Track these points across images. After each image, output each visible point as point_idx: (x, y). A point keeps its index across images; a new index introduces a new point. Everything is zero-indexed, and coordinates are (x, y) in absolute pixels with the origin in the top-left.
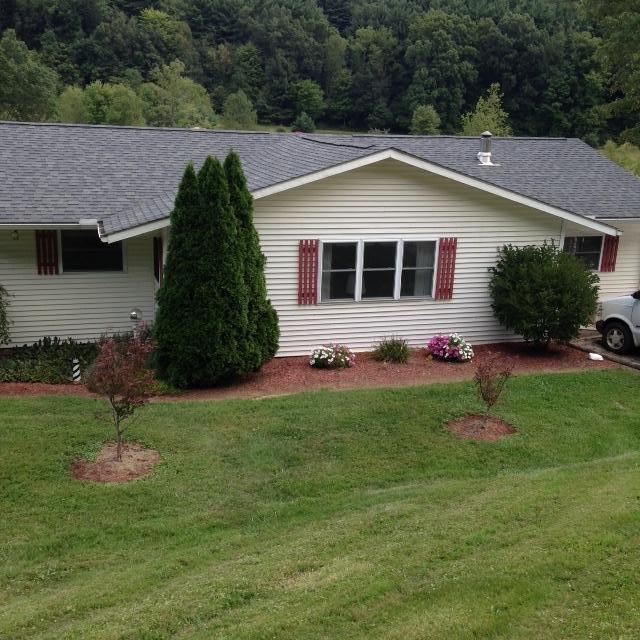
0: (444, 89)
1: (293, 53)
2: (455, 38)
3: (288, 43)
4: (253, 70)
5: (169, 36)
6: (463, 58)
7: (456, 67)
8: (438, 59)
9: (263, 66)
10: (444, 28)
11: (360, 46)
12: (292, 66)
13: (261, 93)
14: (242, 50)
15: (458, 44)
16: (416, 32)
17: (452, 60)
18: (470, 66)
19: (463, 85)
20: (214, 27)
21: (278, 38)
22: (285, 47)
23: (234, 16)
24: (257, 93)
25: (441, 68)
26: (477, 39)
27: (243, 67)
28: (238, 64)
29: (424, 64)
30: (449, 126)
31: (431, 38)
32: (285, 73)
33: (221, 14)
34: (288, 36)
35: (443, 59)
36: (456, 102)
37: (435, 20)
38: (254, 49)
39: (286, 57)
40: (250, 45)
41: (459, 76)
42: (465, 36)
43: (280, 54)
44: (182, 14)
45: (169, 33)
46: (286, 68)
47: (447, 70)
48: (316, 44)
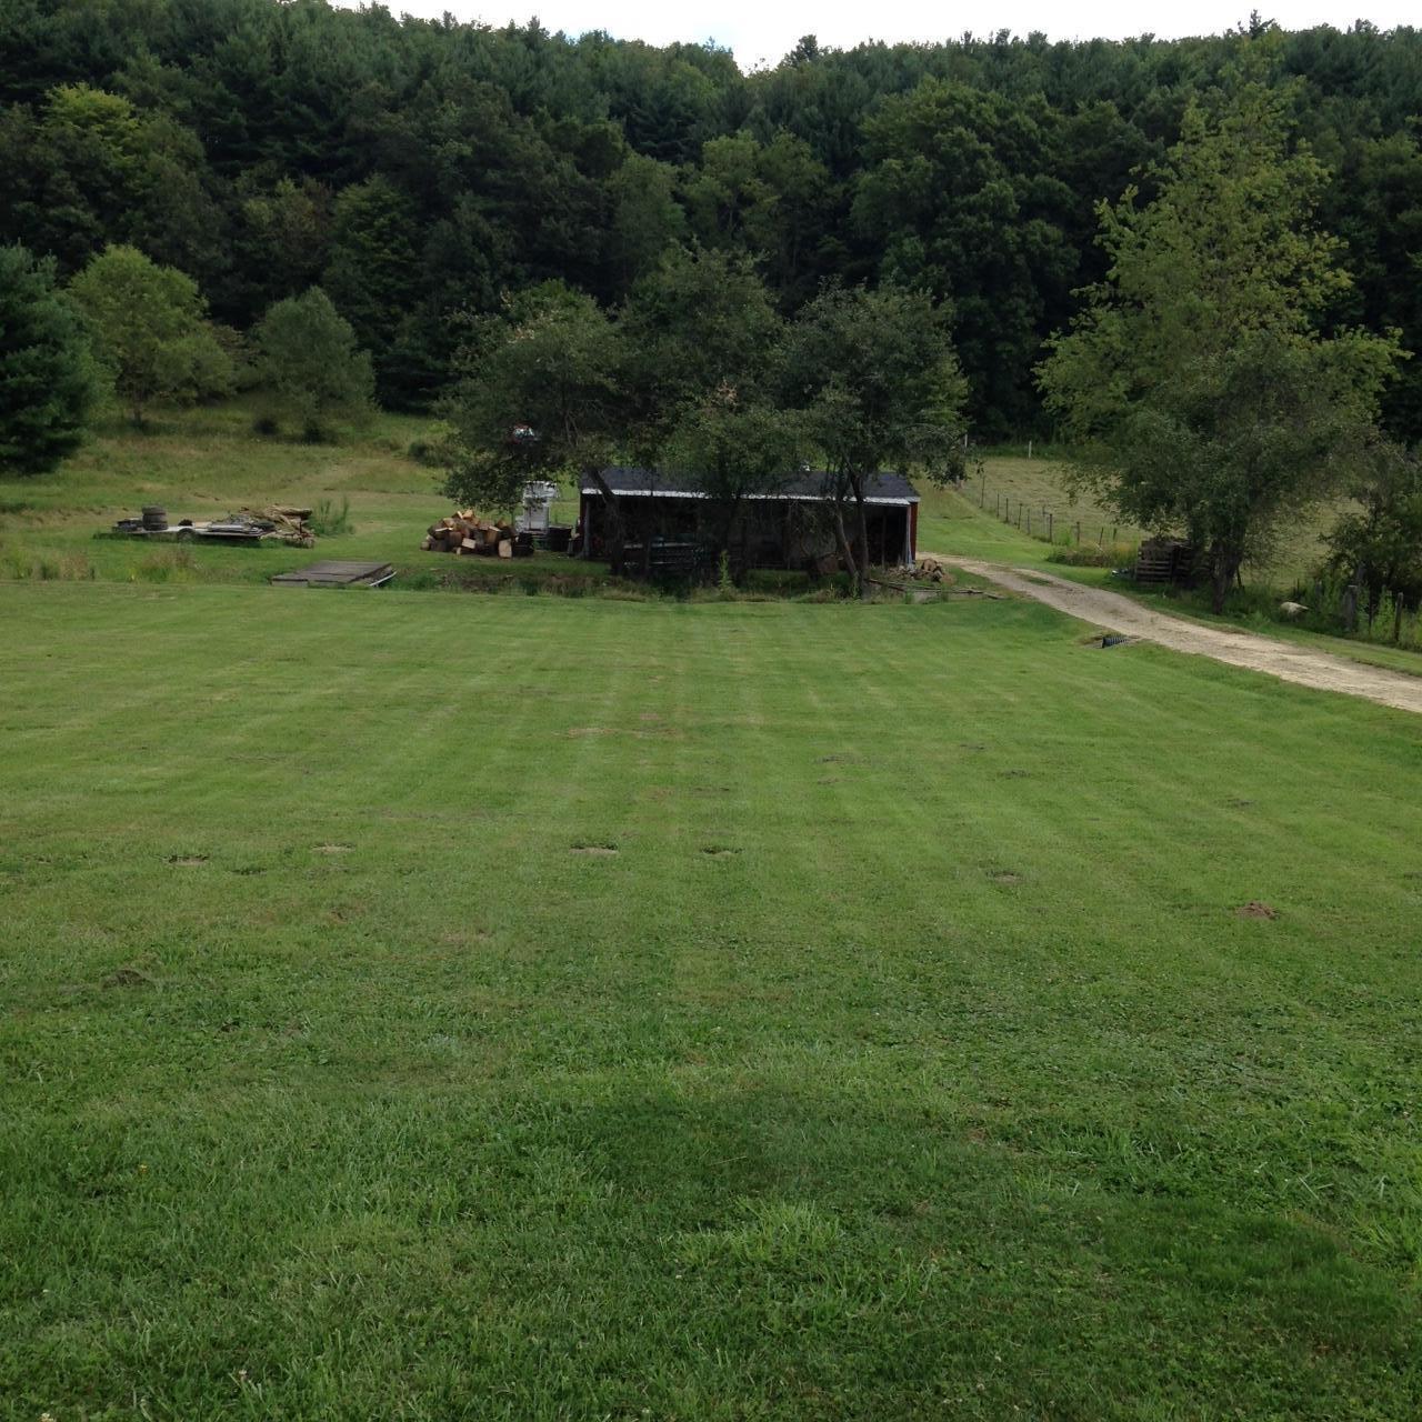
0: (976, 301)
1: (509, 205)
2: (1001, 153)
3: (493, 175)
4: (387, 253)
5: (129, 160)
6: (1030, 209)
7: (1010, 233)
8: (956, 212)
9: (417, 244)
10: (969, 124)
11: (716, 185)
12: (503, 240)
13: (408, 320)
14: (353, 197)
15: (1013, 171)
16: (883, 138)
17: (998, 212)
18: (1054, 232)
19: (1034, 292)
20: (278, 145)
21: (461, 159)
22: (482, 189)
23: (342, 112)
24: (396, 319)
25: (964, 239)
26: (1071, 161)
27: (356, 245)
28: (342, 238)
29: (910, 228)
30: (994, 413)
31: (931, 152)
32: (481, 259)
33: (304, 109)
34: (493, 156)
35: (971, 209)
36: (1016, 341)
37: (941, 104)
38: (390, 196)
39: (488, 214)
40: (376, 181)
41: (1020, 260)
42: (1035, 151)
43: (468, 207)
44: (181, 104)
45: (127, 150)
46: (485, 245)
47: (984, 242)
48: (581, 178)
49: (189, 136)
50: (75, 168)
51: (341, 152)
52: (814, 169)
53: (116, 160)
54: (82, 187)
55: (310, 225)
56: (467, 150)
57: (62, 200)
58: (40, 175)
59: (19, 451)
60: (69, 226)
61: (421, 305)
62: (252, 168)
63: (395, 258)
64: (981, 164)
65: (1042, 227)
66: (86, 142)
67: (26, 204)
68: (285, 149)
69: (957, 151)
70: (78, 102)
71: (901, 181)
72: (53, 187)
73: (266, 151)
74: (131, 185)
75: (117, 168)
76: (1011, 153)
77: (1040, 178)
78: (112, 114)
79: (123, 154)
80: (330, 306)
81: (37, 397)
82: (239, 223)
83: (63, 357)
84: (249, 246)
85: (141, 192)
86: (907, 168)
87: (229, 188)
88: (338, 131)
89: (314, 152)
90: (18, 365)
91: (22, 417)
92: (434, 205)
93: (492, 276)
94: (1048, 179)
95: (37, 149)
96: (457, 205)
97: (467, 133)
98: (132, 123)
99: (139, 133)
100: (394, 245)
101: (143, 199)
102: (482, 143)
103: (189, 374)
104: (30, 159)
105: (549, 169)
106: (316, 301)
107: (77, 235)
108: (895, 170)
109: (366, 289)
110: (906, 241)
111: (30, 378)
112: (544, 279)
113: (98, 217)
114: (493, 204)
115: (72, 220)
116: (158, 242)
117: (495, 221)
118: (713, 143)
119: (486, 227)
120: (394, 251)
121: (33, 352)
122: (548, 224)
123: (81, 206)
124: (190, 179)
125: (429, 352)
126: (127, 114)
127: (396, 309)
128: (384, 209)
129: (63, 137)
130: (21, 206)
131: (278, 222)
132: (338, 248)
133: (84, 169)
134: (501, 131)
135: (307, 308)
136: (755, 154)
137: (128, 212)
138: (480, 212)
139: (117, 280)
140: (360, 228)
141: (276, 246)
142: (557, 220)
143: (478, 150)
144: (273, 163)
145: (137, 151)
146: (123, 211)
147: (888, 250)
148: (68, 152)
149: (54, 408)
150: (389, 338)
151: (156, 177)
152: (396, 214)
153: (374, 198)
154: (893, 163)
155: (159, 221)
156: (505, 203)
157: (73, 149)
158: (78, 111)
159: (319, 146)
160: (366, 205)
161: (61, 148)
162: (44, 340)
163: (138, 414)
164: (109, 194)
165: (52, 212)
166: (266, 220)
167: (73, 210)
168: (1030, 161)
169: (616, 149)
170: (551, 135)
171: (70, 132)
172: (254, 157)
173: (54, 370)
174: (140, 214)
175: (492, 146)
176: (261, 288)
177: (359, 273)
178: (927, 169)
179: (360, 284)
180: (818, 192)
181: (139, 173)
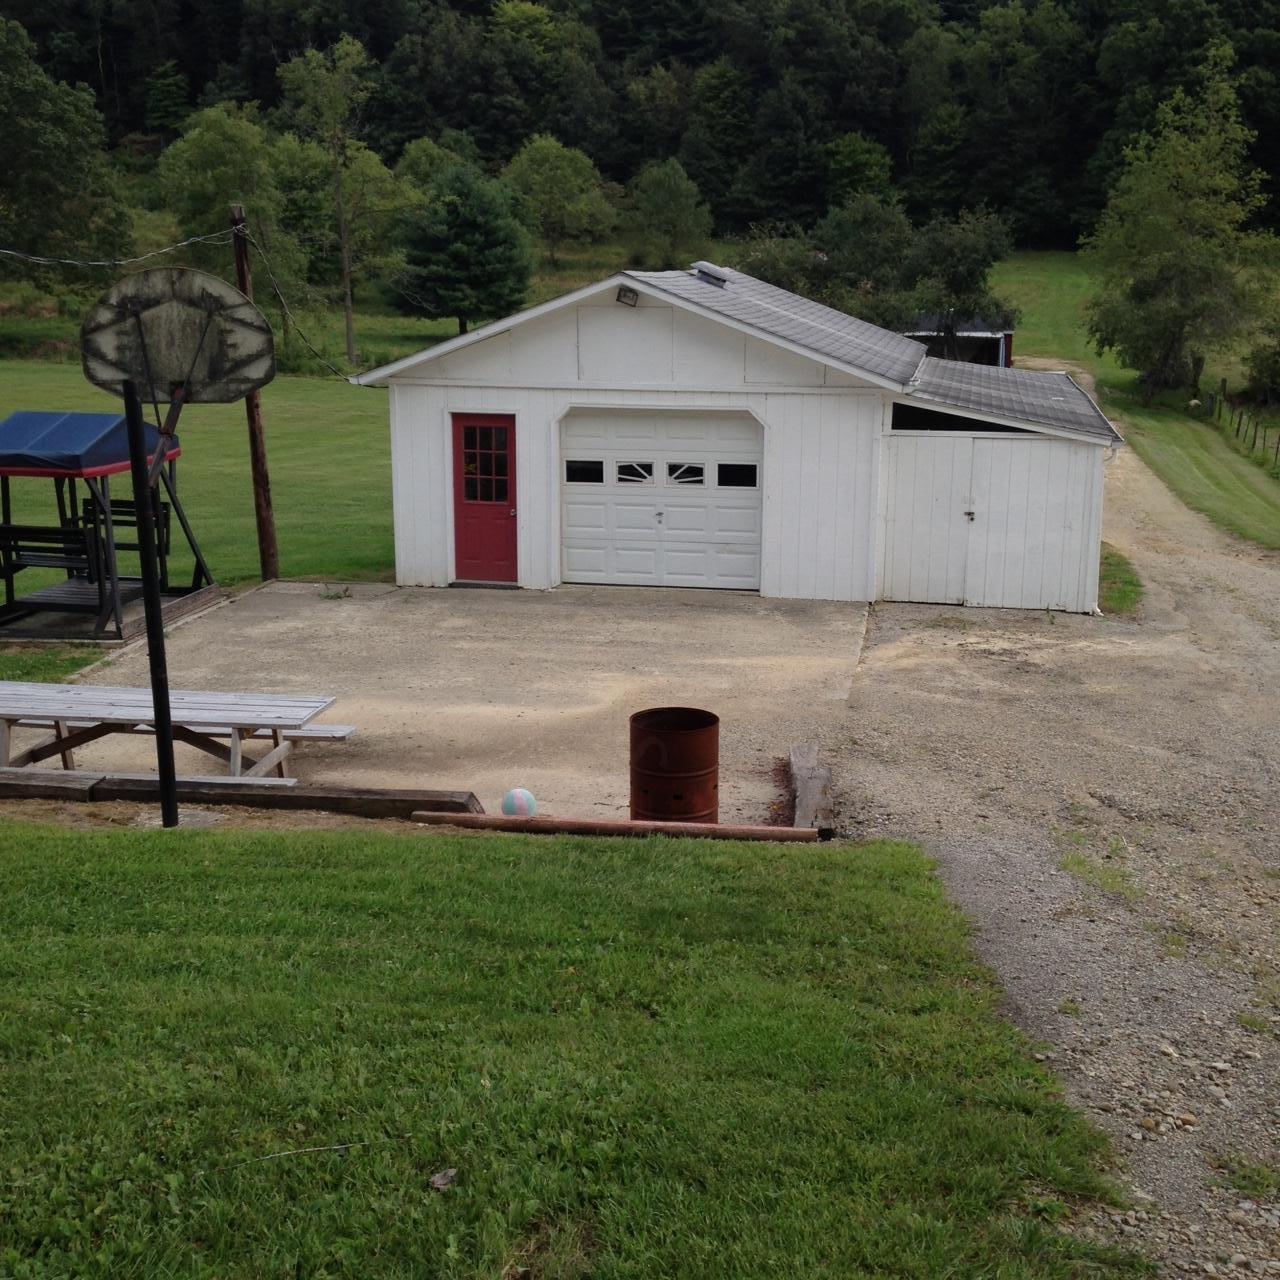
49: (590, 35)
50: (511, 65)
51: (700, 36)
52: (1070, 30)
53: (539, 55)
54: (516, 79)
55: (674, 100)
56: (791, 34)
57: (503, 90)
58: (486, 71)
59: (491, 308)
60: (507, 110)
61: (752, 158)
62: (634, 52)
63: (735, 121)
64: (1207, 23)
65: (1256, 72)
66: (519, 45)
67: (479, 94)
68: (659, 35)
69: (1186, 13)
70: (513, 14)
71: (1137, 40)
72: (496, 81)
73: (645, 38)
74: (549, 75)
75: (540, 64)
76: (1236, 11)
77: (1258, 31)
78: (537, 20)
79: (544, 51)
80: (683, 172)
81: (501, 277)
82: (623, 98)
83: (515, 252)
84: (629, 117)
85: (556, 80)
86: (1143, 28)
87: (617, 71)
88: (698, 18)
89: (680, 37)
90: (492, 259)
91: (494, 289)
92: (765, 76)
93: (805, 133)
94: (1266, 32)
95: (486, 53)
96: (782, 77)
97: (792, 18)
98: (551, 26)
99: (556, 34)
100: (734, 111)
101: (556, 87)
102: (803, 27)
103: (586, 225)
104: (481, 61)
105: (854, 45)
106: (673, 168)
107: (513, 117)
108: (1131, 33)
109: (713, 147)
110: (1138, 90)
111: (498, 266)
112: (846, 132)
113: (526, 101)
114: (809, 75)
115: (509, 105)
116: (567, 119)
117: (811, 88)
118: (988, 13)
119: (803, 95)
120: (734, 116)
121: (500, 250)
122: (851, 89)
123: (515, 94)
124: (590, 68)
125: (757, 194)
126: (547, 20)
127: (735, 161)
128: (729, 83)
129: (503, 42)
130: (475, 97)
131: (652, 97)
132: (695, 117)
133: (517, 65)
134: (818, 16)
135: (666, 174)
136: (1022, 19)
137: (547, 96)
138: (799, 83)
139: (539, 162)
140: (709, 100)
141: (649, 116)
142: (858, 86)
143: (800, 32)
144: (650, 48)
145: (553, 49)
146: (542, 95)
147: (1123, 98)
148: (507, 53)
149: (511, 282)
150: (727, 184)
151: (566, 68)
152: (737, 88)
153: (721, 76)
154: (1132, 26)
155: (568, 102)
156: (819, 74)
157: (511, 51)
158: (514, 20)
159: (684, 32)
160: (714, 82)
161: (502, 51)
162: (505, 242)
163: (552, 255)
164: (534, 83)
165: (496, 100)
166: (642, 97)
167: (509, 98)
168: (1253, 15)
169: (912, 21)
170: (860, 14)
171: (508, 38)
172: (636, 42)
173: (510, 260)
174: (554, 98)
175: (810, 28)
176: (638, 148)
177: (708, 135)
178: (1159, 29)
179: (708, 143)
180: (1073, 47)
181: (555, 66)
